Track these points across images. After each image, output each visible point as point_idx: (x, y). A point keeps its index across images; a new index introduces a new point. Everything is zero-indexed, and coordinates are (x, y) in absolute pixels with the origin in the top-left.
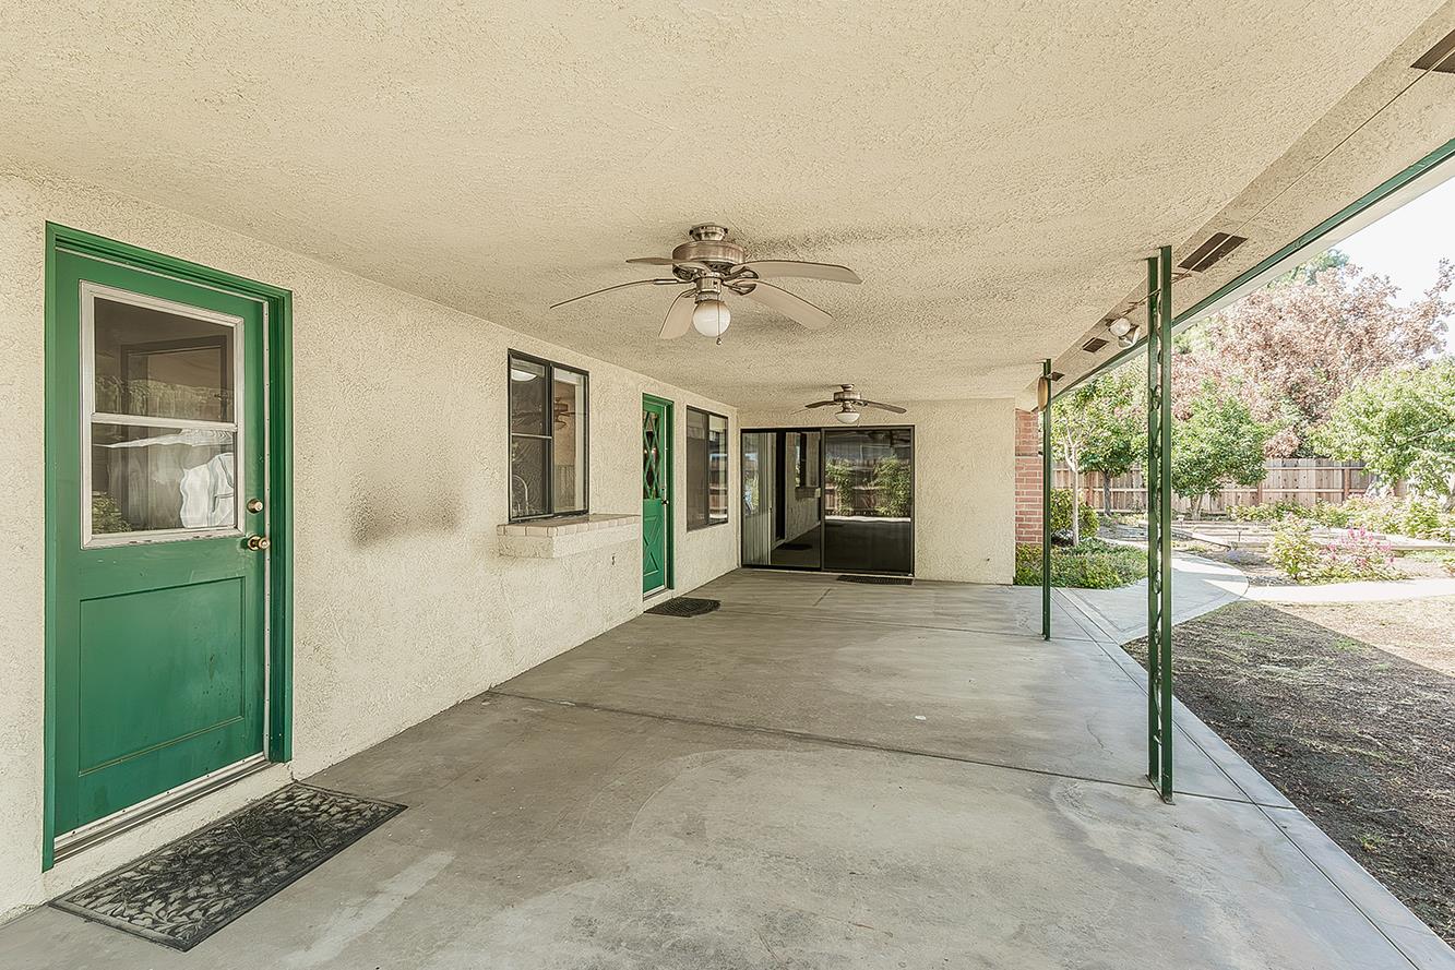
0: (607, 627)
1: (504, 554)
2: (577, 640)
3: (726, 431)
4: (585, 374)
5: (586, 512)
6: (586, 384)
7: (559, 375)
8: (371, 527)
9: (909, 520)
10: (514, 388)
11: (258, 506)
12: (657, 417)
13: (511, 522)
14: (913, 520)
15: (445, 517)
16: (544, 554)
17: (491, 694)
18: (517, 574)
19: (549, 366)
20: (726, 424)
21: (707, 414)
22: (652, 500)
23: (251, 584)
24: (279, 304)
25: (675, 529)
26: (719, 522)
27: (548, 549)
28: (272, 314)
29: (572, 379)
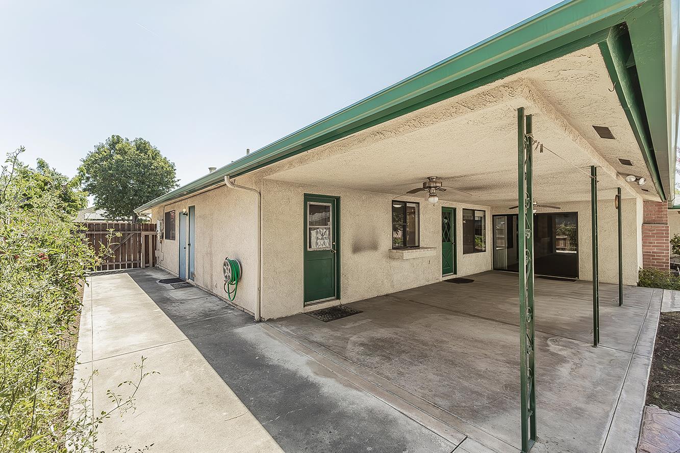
0: (427, 283)
1: (391, 258)
2: (415, 286)
3: (485, 216)
4: (418, 203)
5: (419, 246)
6: (419, 207)
7: (408, 205)
8: (357, 249)
9: (576, 252)
10: (394, 209)
11: (334, 243)
12: (448, 214)
13: (393, 249)
14: (578, 252)
15: (374, 247)
16: (401, 258)
17: (387, 295)
18: (395, 263)
19: (405, 203)
20: (485, 213)
21: (474, 211)
22: (446, 243)
23: (333, 259)
24: (338, 199)
25: (457, 254)
26: (481, 251)
27: (402, 257)
28: (336, 201)
29: (414, 205)
